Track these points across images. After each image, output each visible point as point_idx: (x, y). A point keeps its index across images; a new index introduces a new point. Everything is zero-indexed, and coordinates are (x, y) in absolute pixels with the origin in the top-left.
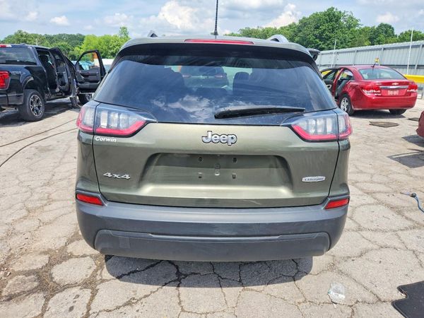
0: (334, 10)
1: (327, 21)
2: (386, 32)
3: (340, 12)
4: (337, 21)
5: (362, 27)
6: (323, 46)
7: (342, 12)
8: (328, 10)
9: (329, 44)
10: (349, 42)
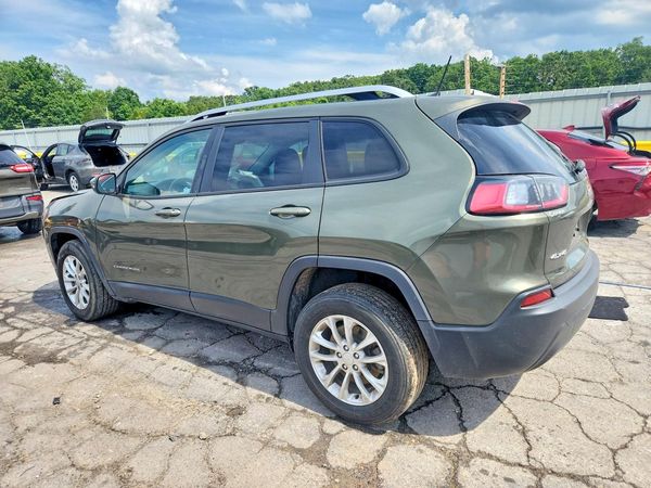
0: (38, 61)
1: (30, 77)
2: (129, 99)
3: (49, 65)
4: (47, 77)
5: (92, 90)
6: (37, 117)
7: (52, 65)
8: (27, 59)
9: (46, 115)
10: (79, 111)
